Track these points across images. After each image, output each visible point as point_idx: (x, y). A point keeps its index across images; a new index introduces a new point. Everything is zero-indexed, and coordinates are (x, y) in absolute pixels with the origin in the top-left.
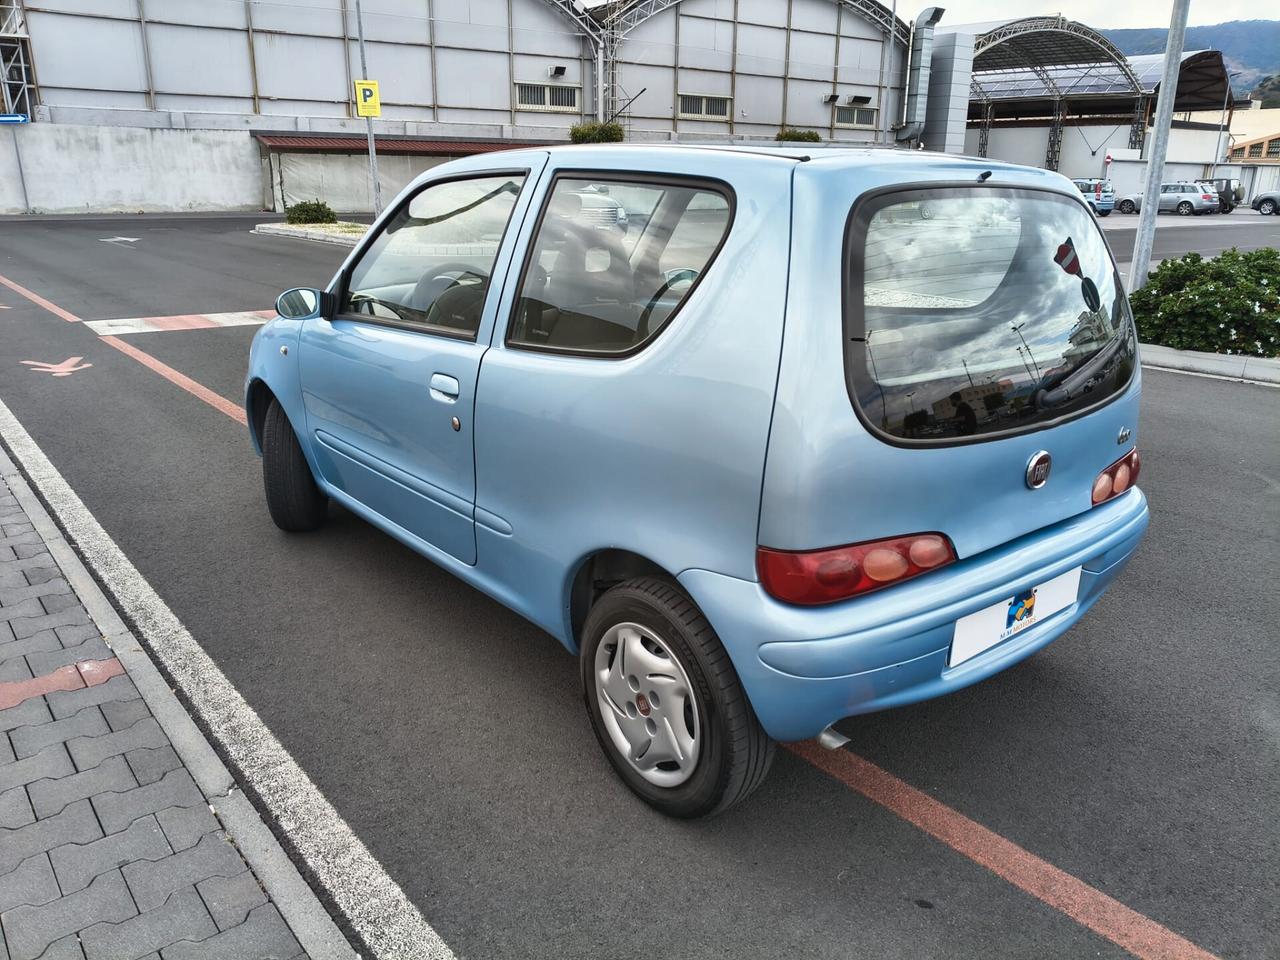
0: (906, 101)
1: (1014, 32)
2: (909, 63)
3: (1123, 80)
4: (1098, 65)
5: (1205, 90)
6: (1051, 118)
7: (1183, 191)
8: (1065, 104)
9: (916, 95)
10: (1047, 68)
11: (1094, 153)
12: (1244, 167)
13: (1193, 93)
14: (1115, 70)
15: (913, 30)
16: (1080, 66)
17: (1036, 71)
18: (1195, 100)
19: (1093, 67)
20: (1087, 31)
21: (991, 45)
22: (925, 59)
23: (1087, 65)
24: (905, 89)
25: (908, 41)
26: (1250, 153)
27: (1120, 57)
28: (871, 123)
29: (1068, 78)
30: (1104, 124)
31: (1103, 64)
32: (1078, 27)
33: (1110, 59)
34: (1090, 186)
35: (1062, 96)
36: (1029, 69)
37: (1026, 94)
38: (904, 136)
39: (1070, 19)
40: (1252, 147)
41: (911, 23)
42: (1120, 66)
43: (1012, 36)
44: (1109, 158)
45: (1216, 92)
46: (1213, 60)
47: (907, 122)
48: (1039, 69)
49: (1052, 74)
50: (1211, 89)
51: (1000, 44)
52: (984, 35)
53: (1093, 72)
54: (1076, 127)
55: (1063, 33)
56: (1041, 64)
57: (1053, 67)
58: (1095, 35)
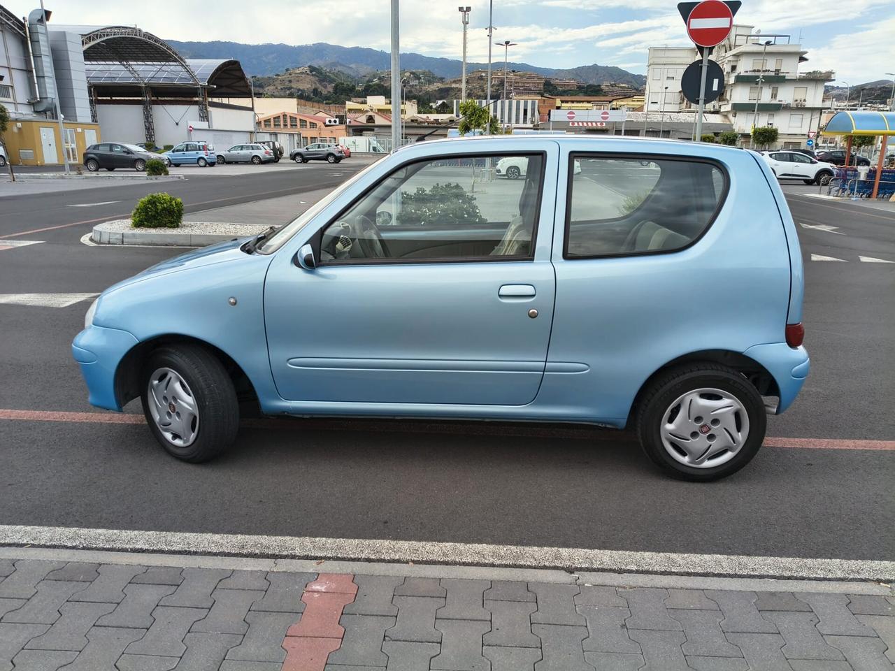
0: (36, 82)
1: (107, 35)
2: (31, 51)
3: (187, 75)
4: (167, 64)
5: (234, 85)
6: (140, 98)
7: (253, 149)
8: (149, 89)
9: (44, 77)
10: (131, 63)
11: (177, 124)
12: (271, 134)
13: (228, 86)
14: (180, 68)
15: (27, 24)
16: (155, 63)
17: (124, 65)
18: (230, 91)
19: (165, 65)
20: (157, 40)
21: (92, 43)
22: (44, 49)
23: (159, 63)
24: (32, 71)
25: (25, 33)
26: (265, 125)
27: (182, 60)
28: (9, 97)
29: (146, 71)
30: (179, 104)
31: (171, 63)
32: (151, 37)
33: (175, 61)
34: (199, 146)
35: (145, 84)
36: (118, 63)
37: (117, 81)
38: (40, 109)
39: (144, 30)
40: (265, 121)
41: (24, 18)
42: (183, 65)
43: (105, 38)
44: (191, 127)
45: (240, 87)
46: (236, 66)
47: (40, 98)
48: (125, 63)
49: (136, 68)
50: (238, 84)
51: (98, 44)
52: (86, 35)
53: (165, 68)
54: (160, 106)
55: (141, 40)
56: (127, 60)
57: (135, 63)
58: (163, 43)
